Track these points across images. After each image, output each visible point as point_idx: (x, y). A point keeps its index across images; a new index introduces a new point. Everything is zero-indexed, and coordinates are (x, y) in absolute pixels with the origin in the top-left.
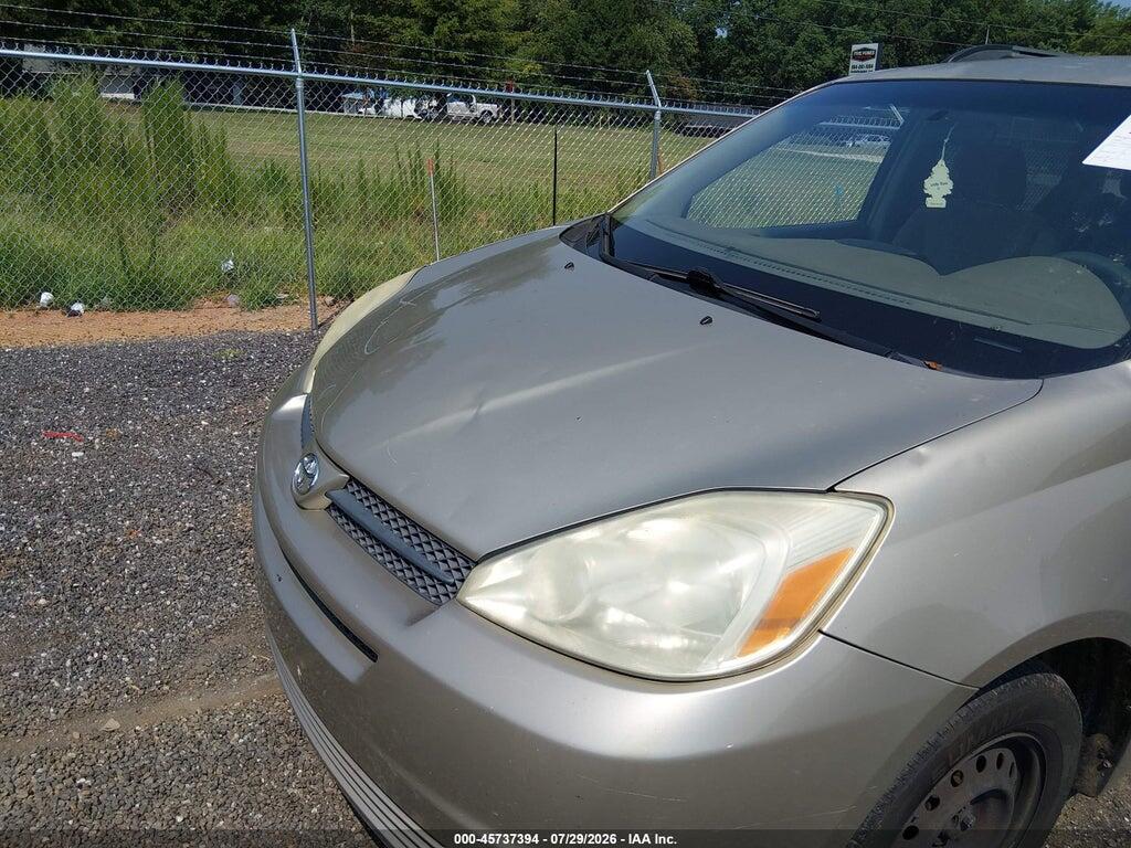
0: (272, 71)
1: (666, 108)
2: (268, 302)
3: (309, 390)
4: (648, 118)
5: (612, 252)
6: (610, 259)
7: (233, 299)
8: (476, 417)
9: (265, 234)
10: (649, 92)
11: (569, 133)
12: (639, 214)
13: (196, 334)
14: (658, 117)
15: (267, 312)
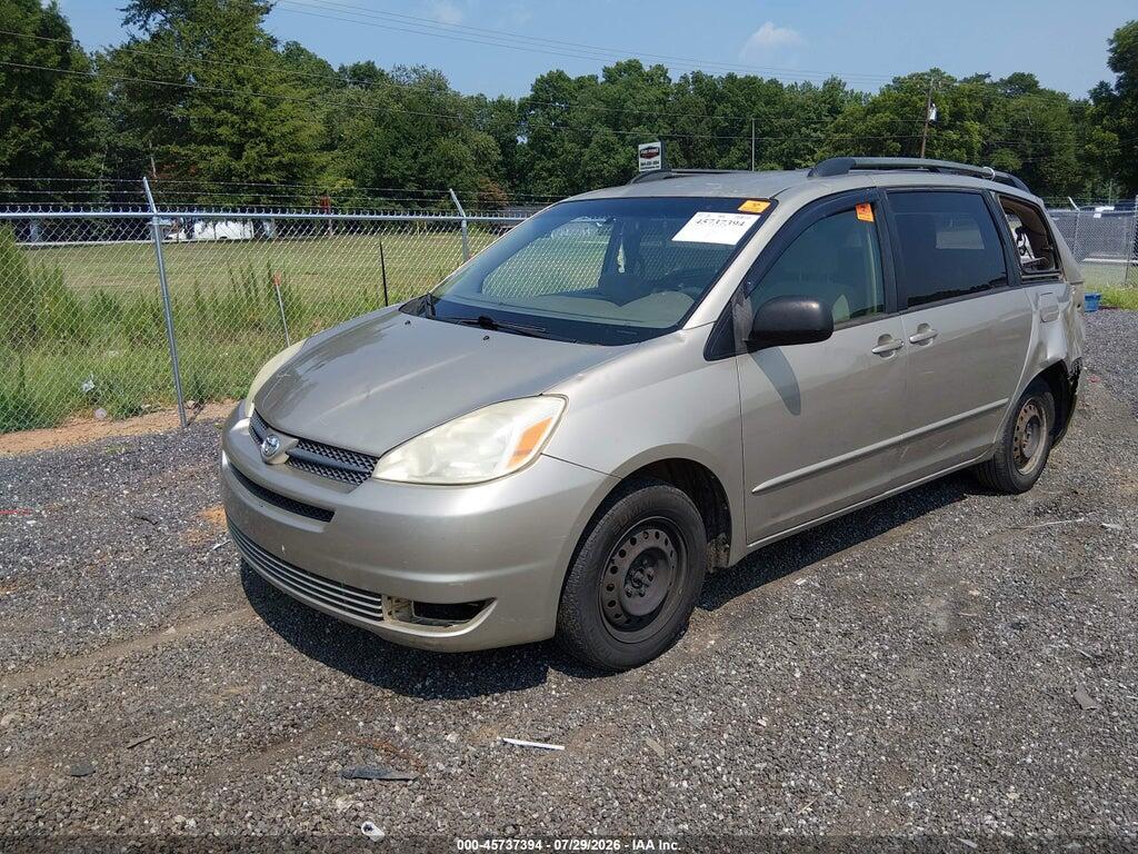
0: (121, 213)
1: (470, 218)
2: (135, 412)
3: (250, 415)
4: (458, 225)
5: (434, 314)
6: (433, 316)
7: (100, 413)
8: (368, 397)
9: (113, 355)
10: (453, 206)
11: (391, 241)
12: (448, 293)
13: (76, 444)
14: (464, 225)
15: (136, 420)
